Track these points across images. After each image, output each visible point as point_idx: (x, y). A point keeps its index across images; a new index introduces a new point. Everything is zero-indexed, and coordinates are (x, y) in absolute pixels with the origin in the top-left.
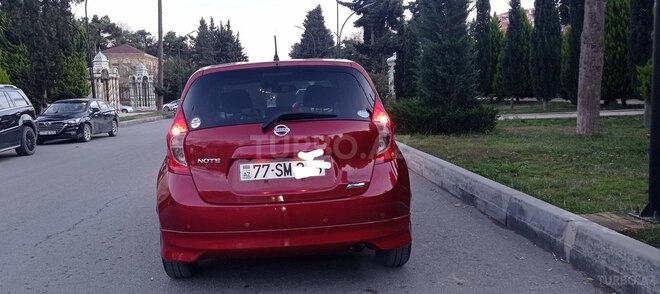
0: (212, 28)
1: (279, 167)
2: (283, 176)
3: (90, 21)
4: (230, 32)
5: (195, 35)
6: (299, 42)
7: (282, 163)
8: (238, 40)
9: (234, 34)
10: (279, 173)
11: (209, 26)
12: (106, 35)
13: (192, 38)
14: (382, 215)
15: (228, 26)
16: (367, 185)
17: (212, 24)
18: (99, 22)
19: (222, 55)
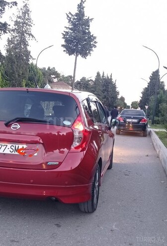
0: (103, 76)
1: (12, 147)
2: (13, 153)
3: (46, 69)
4: (111, 79)
5: (94, 80)
6: (147, 87)
7: (14, 145)
8: (115, 83)
9: (113, 80)
10: (12, 150)
11: (101, 75)
12: (53, 76)
13: (92, 80)
14: (66, 183)
15: (111, 76)
16: (60, 163)
17: (103, 75)
18: (50, 70)
19: (105, 90)
